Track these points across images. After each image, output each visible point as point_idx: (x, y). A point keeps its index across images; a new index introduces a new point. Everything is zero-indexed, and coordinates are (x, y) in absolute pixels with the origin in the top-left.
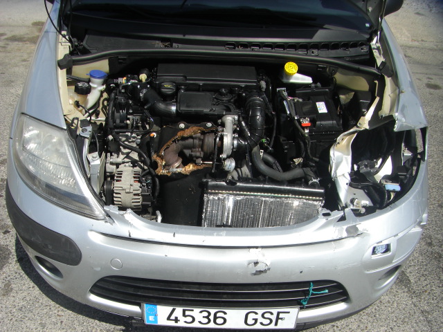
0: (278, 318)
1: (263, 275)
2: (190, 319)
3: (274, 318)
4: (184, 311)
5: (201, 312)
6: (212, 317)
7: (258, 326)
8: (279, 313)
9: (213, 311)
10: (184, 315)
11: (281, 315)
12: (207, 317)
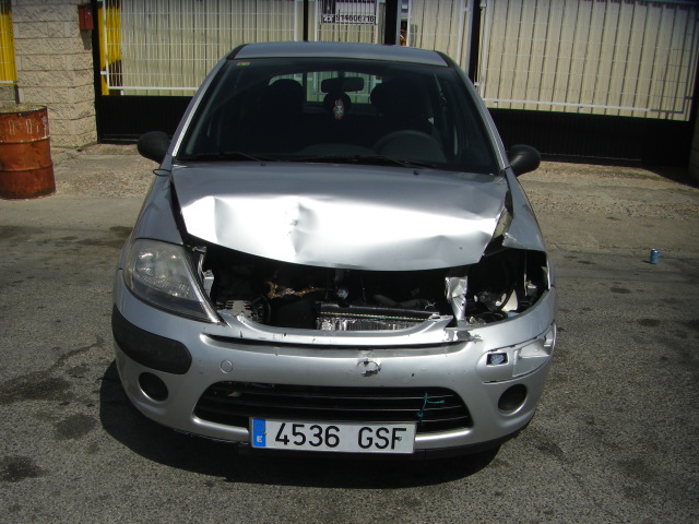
0: (394, 438)
1: (374, 376)
2: (299, 439)
3: (389, 436)
4: (294, 426)
5: (312, 428)
6: (323, 436)
7: (373, 450)
8: (395, 430)
9: (324, 426)
10: (295, 434)
11: (398, 434)
12: (318, 435)
